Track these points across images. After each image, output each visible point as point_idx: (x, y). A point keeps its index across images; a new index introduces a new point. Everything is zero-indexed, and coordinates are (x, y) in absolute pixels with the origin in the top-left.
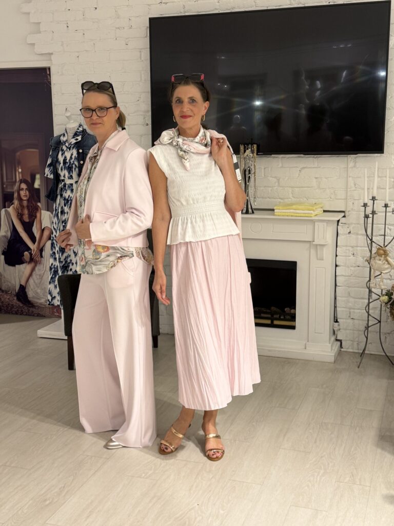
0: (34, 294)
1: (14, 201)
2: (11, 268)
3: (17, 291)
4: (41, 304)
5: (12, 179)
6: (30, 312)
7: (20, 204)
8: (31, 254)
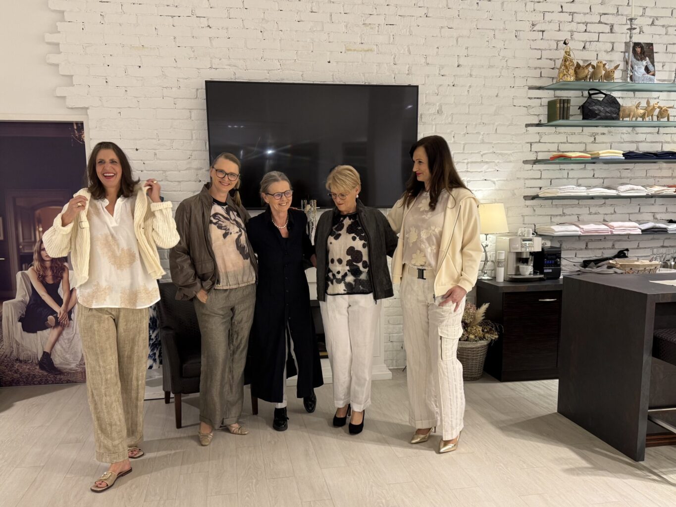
0: (62, 360)
1: (33, 263)
2: (32, 335)
3: (39, 359)
4: (71, 370)
5: (31, 238)
6: (58, 379)
7: (41, 266)
8: (56, 318)
